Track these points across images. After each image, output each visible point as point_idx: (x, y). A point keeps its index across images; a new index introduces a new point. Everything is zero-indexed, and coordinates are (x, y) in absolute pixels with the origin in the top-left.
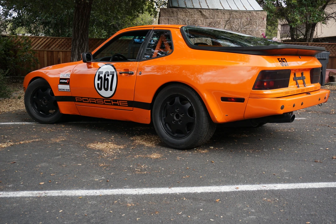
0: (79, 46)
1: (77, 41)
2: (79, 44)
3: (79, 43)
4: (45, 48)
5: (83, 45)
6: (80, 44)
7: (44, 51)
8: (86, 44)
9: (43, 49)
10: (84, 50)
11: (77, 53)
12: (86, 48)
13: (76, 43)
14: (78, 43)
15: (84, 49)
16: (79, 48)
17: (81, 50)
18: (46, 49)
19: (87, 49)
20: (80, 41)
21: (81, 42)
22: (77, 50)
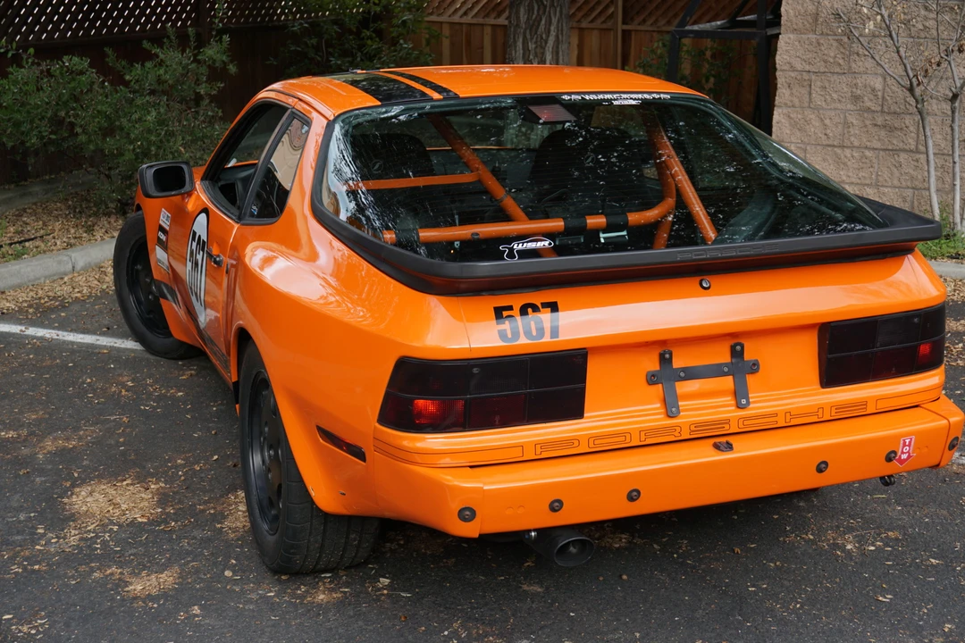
0: (526, 29)
1: (522, 10)
2: (528, 19)
3: (526, 16)
4: (487, 16)
5: (543, 22)
6: (531, 22)
7: (482, 25)
8: (554, 21)
9: (480, 20)
10: (546, 43)
11: (521, 52)
12: (553, 33)
13: (518, 18)
14: (523, 17)
15: (548, 36)
16: (528, 37)
17: (536, 43)
18: (491, 21)
19: (557, 36)
20: (530, 9)
21: (533, 13)
22: (520, 44)
